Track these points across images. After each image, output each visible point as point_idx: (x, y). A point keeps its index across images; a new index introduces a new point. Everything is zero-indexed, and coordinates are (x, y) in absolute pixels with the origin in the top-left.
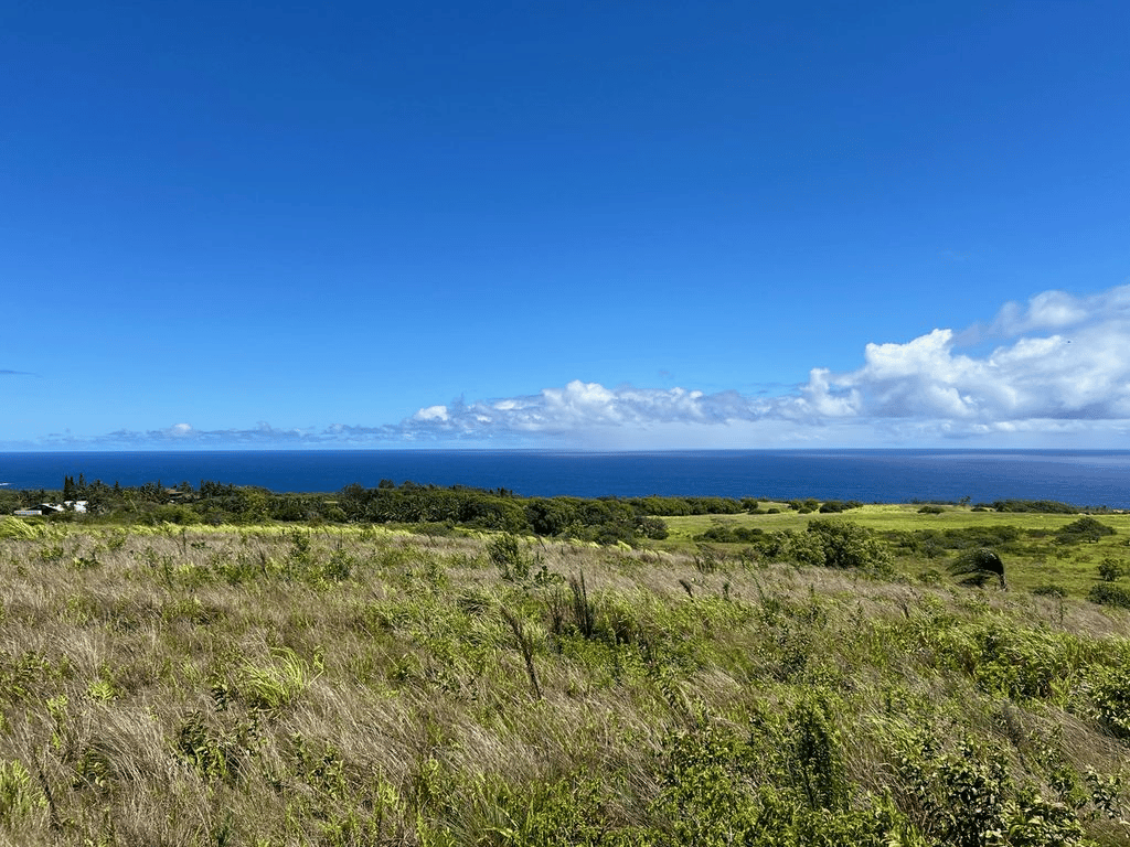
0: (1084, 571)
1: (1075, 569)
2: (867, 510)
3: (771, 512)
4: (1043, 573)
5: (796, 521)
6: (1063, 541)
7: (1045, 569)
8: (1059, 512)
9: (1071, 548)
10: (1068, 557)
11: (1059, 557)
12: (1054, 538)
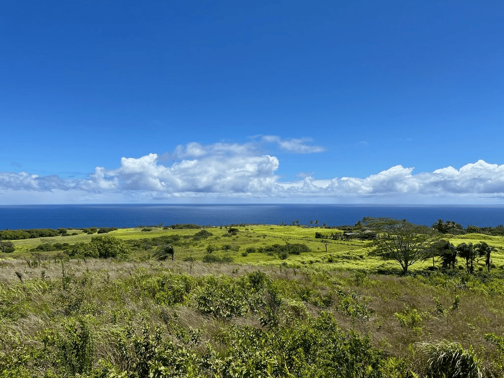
0: (202, 250)
1: (199, 250)
2: (120, 231)
3: (73, 234)
5: (86, 238)
6: (195, 239)
7: (189, 251)
8: (195, 228)
9: (198, 242)
10: (197, 245)
11: (194, 245)
12: (192, 238)
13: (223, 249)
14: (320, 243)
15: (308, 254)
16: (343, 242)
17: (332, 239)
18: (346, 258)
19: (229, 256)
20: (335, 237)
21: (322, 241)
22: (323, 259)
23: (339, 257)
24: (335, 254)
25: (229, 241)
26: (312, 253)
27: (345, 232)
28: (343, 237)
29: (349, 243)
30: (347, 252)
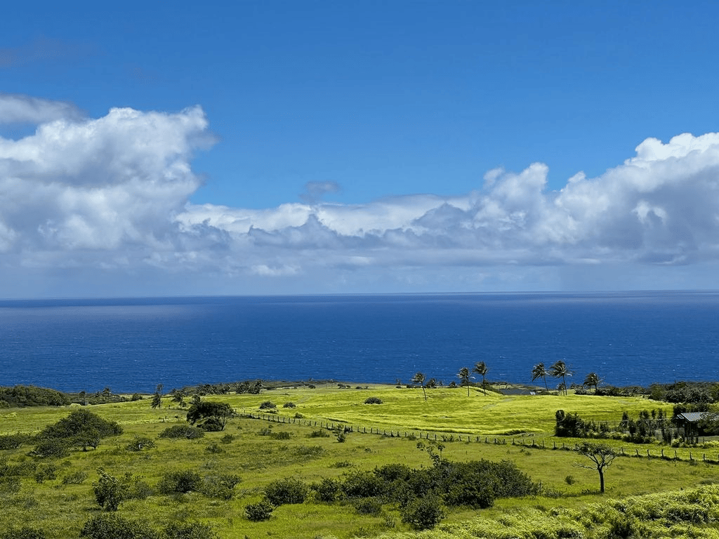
0: (75, 498)
1: (61, 497)
4: (13, 509)
6: (46, 451)
7: (15, 503)
8: (42, 403)
9: (57, 463)
10: (52, 477)
11: (39, 478)
12: (32, 449)
13: (165, 491)
14: (575, 457)
15: (525, 503)
16: (670, 452)
17: (627, 440)
18: (686, 517)
19: (190, 522)
20: (638, 431)
21: (584, 450)
22: (588, 526)
23: (653, 516)
24: (640, 502)
25: (192, 456)
26: (542, 500)
27: (677, 411)
28: (673, 430)
29: (698, 455)
30: (690, 491)
